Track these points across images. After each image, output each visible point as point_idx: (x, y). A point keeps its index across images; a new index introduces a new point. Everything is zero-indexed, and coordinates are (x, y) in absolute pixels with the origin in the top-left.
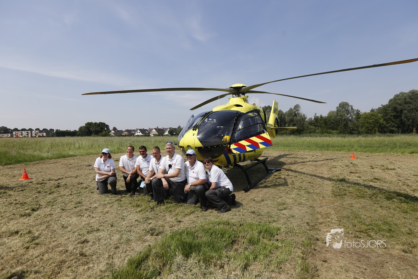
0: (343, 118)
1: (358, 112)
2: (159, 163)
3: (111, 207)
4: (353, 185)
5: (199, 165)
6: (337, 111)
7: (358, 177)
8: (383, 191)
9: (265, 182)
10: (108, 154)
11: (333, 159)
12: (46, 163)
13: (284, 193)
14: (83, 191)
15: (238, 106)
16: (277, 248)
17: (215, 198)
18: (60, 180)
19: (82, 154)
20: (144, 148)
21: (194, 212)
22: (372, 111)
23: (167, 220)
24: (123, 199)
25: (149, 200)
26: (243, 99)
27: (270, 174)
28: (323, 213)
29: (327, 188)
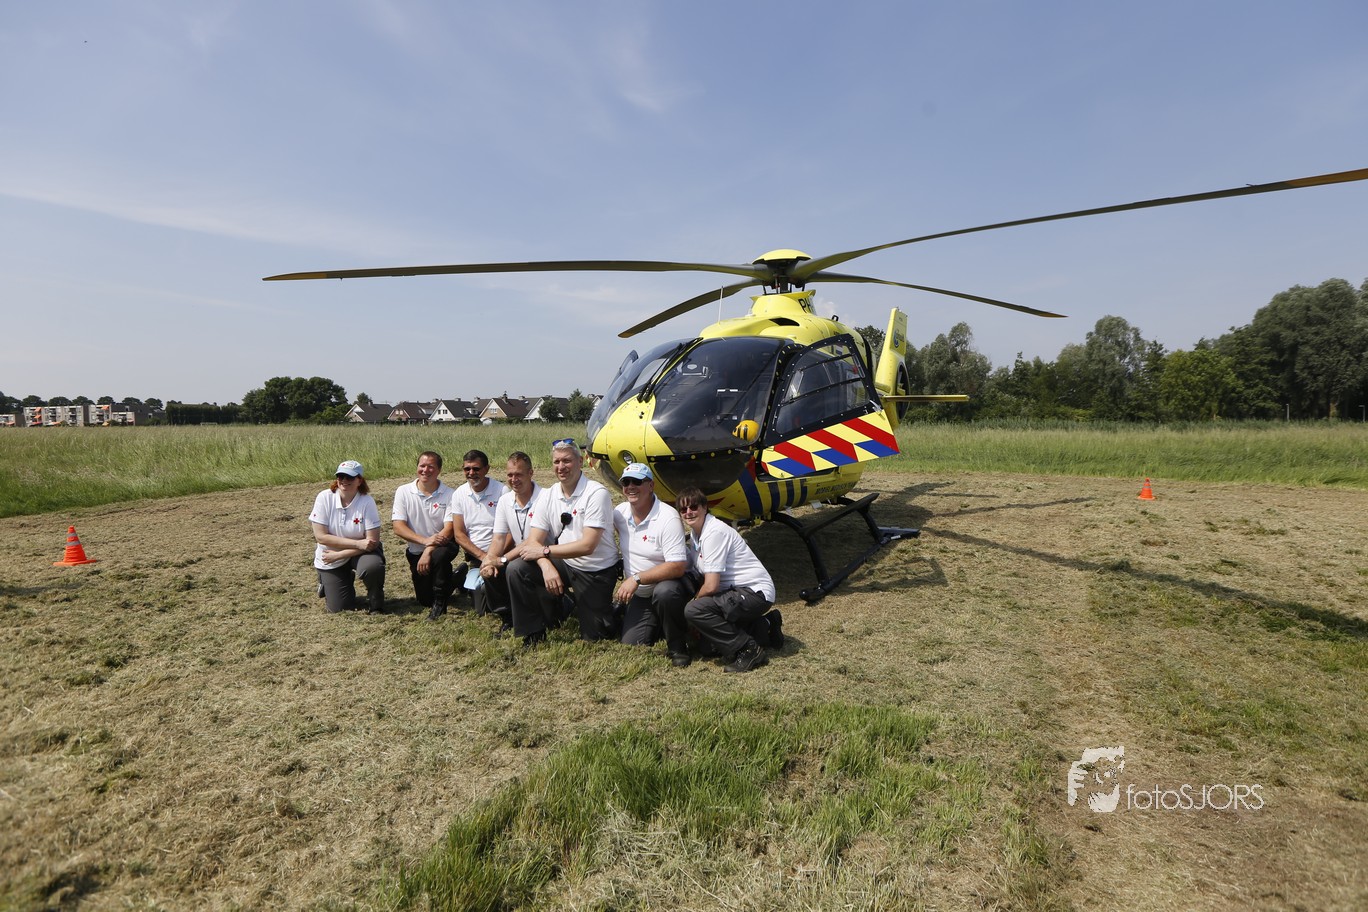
0: (1109, 370)
1: (1156, 348)
2: (527, 506)
3: (370, 653)
4: (1155, 583)
5: (664, 516)
6: (1091, 345)
7: (1169, 556)
8: (1255, 602)
9: (871, 573)
10: (357, 481)
11: (1083, 500)
12: (142, 510)
13: (937, 608)
14: (271, 600)
15: (782, 322)
16: (933, 786)
17: (716, 623)
18: (191, 566)
19: (261, 482)
20: (479, 459)
21: (648, 670)
22: (1202, 345)
23: (560, 695)
24: (406, 628)
25: (495, 630)
26: (800, 300)
27: (883, 546)
28: (1069, 673)
29: (1074, 590)
